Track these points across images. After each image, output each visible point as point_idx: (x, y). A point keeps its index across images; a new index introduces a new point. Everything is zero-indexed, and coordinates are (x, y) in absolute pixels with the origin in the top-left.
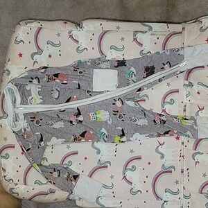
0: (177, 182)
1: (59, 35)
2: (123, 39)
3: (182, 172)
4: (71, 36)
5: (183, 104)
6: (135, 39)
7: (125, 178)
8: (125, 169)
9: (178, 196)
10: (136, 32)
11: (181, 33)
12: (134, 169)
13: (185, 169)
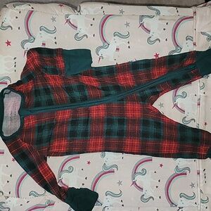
0: (192, 185)
1: (53, 19)
2: (127, 25)
3: (199, 174)
4: (68, 21)
5: (197, 98)
6: (142, 25)
7: (134, 183)
8: (135, 172)
9: (194, 201)
10: (142, 16)
11: (193, 17)
12: (144, 172)
13: (201, 170)
